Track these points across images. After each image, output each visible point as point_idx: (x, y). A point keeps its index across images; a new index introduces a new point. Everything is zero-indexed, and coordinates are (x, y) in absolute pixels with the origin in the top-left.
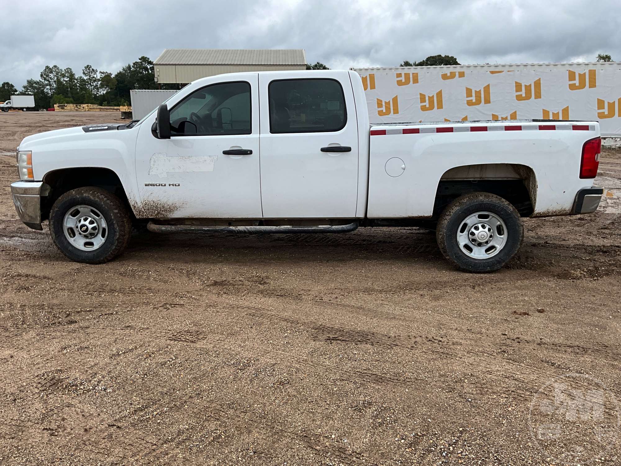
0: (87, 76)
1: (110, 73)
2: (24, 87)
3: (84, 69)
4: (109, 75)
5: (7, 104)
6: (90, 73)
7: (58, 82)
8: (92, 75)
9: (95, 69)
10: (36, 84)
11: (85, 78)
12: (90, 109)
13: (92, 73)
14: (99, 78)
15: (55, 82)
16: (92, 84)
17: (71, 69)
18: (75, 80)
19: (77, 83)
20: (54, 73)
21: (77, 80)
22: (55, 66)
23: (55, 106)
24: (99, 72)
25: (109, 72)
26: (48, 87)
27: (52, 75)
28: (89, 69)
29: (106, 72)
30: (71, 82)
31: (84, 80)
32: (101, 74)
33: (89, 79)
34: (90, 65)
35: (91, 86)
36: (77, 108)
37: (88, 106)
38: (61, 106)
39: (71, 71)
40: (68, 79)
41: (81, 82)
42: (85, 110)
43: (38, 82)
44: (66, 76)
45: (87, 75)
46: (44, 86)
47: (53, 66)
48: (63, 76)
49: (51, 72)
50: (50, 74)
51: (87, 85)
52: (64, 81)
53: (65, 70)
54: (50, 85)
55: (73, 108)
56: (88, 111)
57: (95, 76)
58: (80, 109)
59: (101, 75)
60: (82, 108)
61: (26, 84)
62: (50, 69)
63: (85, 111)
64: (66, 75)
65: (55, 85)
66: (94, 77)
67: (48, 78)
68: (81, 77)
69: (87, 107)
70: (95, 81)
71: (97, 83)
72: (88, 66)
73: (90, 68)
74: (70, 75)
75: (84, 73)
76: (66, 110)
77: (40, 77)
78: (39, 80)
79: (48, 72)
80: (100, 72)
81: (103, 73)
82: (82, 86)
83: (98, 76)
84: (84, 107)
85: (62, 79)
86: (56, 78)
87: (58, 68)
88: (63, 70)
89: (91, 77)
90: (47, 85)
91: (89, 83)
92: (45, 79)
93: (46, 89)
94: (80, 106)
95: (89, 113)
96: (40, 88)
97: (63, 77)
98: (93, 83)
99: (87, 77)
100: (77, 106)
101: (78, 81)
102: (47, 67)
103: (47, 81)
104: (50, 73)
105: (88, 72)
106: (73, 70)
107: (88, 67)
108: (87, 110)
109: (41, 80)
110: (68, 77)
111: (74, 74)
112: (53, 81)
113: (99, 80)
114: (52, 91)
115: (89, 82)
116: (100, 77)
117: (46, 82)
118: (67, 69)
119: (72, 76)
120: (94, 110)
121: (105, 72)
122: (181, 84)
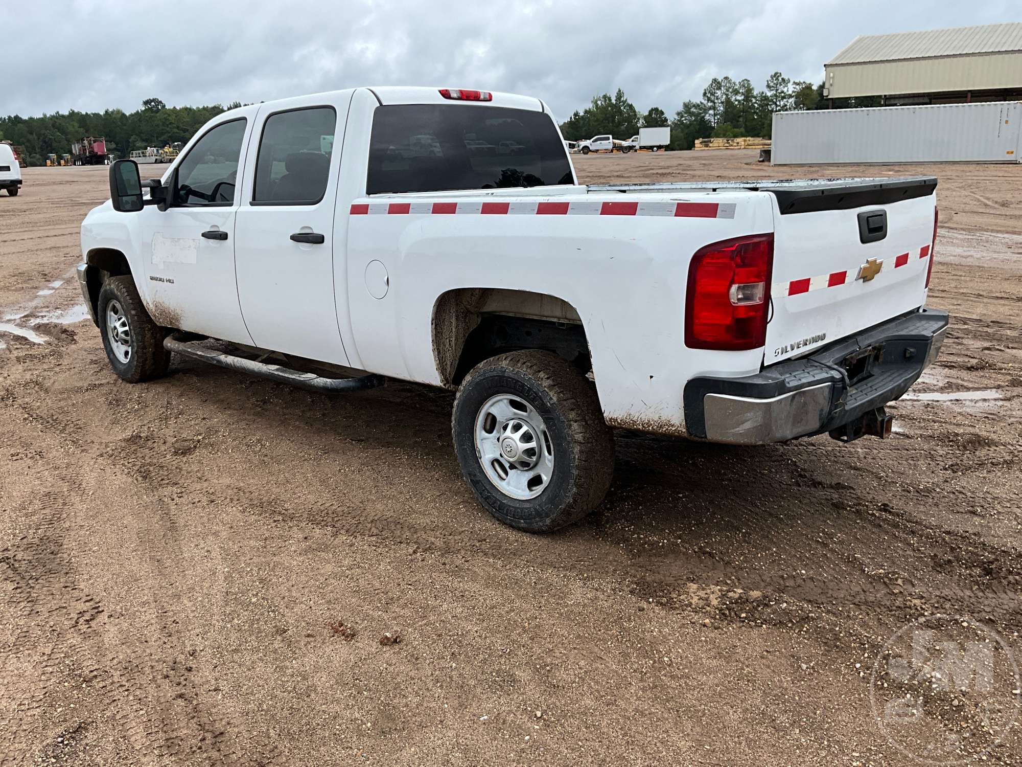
0: (773, 90)
1: (810, 84)
2: (678, 114)
3: (770, 78)
4: (809, 87)
5: (633, 141)
6: (778, 86)
7: (728, 103)
8: (781, 88)
9: (786, 78)
10: (696, 108)
11: (769, 94)
12: (748, 145)
13: (781, 85)
14: (790, 92)
15: (722, 103)
16: (778, 103)
17: (749, 81)
18: (753, 99)
19: (756, 103)
20: (722, 89)
21: (755, 97)
22: (726, 78)
23: (696, 141)
24: (791, 82)
25: (808, 82)
26: (711, 112)
27: (719, 93)
28: (777, 79)
29: (804, 82)
30: (747, 101)
31: (766, 98)
32: (794, 86)
33: (776, 95)
34: (779, 72)
35: (777, 106)
36: (728, 145)
37: (745, 141)
38: (705, 142)
39: (749, 84)
40: (743, 97)
41: (761, 100)
42: (739, 147)
43: (698, 105)
44: (740, 93)
45: (772, 88)
46: (706, 110)
47: (722, 78)
48: (736, 92)
49: (719, 88)
50: (717, 91)
51: (771, 105)
52: (736, 100)
53: (740, 83)
54: (714, 108)
55: (721, 144)
56: (745, 148)
57: (785, 90)
58: (732, 146)
59: (795, 88)
60: (735, 144)
61: (681, 108)
62: (719, 83)
63: (740, 149)
64: (741, 91)
65: (722, 108)
66: (783, 92)
67: (712, 98)
68: (763, 93)
69: (743, 143)
70: (783, 98)
71: (787, 101)
72: (776, 74)
73: (778, 76)
74: (747, 91)
75: (768, 86)
76: (710, 148)
77: (702, 97)
78: (701, 102)
79: (714, 89)
80: (795, 83)
81: (798, 84)
82: (762, 107)
83: (790, 89)
84: (738, 143)
85: (733, 99)
86: (724, 96)
87: (730, 82)
88: (737, 83)
89: (779, 91)
90: (710, 109)
91: (773, 102)
92: (709, 100)
93: (708, 115)
94: (733, 141)
95: (745, 152)
96: (701, 113)
97: (736, 94)
98: (780, 101)
99: (772, 92)
100: (728, 141)
101: (757, 100)
102: (715, 80)
103: (712, 101)
104: (717, 89)
105: (774, 84)
106: (751, 82)
107: (776, 76)
108: (743, 147)
109: (703, 101)
110: (743, 94)
111: (753, 89)
112: (720, 101)
113: (790, 96)
114: (716, 118)
115: (775, 100)
116: (793, 92)
117: (710, 104)
118: (743, 81)
119: (749, 91)
120: (754, 147)
121: (802, 82)
122: (885, 96)
